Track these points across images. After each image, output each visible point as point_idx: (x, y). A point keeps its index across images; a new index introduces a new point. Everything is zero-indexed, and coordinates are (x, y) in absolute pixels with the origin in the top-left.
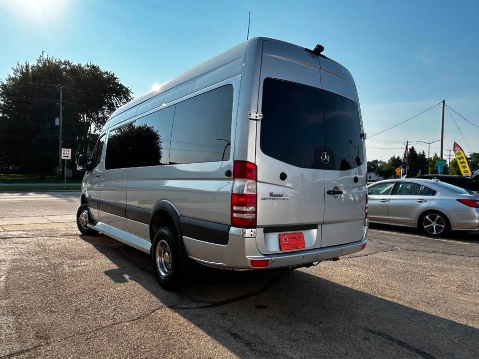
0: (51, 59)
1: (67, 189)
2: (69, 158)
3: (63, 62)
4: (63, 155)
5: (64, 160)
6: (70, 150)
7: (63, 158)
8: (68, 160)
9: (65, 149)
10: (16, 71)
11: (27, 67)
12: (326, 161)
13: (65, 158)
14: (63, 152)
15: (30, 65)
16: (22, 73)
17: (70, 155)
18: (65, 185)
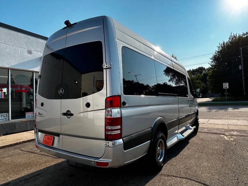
0: (236, 35)
1: (228, 105)
2: (228, 88)
3: (245, 33)
4: (224, 86)
5: (225, 89)
6: (228, 83)
7: (224, 88)
8: (227, 89)
9: (225, 83)
10: (219, 47)
11: (224, 43)
12: (61, 93)
13: (225, 88)
14: (224, 85)
15: (225, 42)
16: (222, 47)
17: (228, 86)
18: (226, 102)
